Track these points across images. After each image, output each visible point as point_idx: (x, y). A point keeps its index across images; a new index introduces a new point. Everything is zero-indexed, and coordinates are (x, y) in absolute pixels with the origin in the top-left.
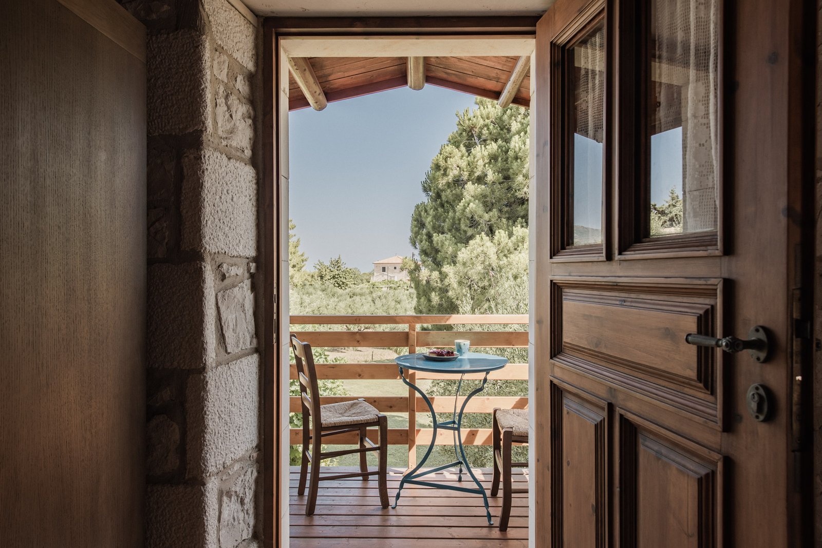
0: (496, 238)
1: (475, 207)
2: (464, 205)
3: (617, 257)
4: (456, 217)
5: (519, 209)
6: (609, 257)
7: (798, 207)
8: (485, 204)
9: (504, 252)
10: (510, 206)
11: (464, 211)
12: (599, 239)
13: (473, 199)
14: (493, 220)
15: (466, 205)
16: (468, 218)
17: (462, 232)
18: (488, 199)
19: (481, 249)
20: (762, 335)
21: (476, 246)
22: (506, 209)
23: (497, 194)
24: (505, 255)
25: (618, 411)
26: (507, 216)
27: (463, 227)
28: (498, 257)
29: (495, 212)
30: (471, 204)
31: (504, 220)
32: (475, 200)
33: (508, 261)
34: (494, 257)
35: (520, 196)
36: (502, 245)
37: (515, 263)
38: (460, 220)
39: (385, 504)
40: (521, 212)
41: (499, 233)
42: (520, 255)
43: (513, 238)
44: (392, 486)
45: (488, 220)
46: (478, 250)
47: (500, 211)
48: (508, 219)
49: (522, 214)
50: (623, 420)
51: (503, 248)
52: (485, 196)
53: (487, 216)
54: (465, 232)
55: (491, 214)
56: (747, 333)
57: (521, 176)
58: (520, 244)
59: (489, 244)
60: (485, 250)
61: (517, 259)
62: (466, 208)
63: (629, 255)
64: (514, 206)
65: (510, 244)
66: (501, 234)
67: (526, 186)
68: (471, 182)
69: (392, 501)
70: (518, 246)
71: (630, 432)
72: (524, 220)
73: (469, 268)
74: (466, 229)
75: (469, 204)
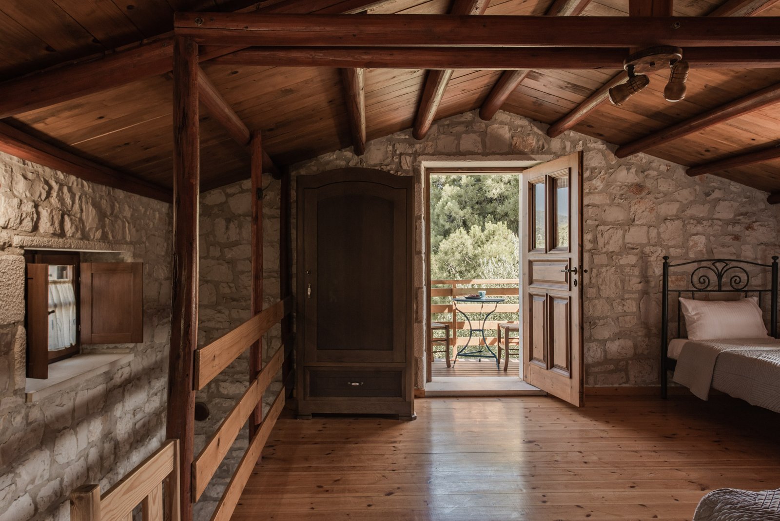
0: (472, 232)
1: (453, 205)
2: (443, 204)
3: (548, 252)
4: (435, 213)
5: (488, 206)
6: (546, 252)
7: (580, 243)
8: (460, 203)
9: (479, 243)
10: (481, 204)
11: (443, 209)
12: (543, 246)
13: (450, 199)
14: (467, 217)
15: (445, 203)
16: (446, 214)
17: (440, 226)
18: (463, 199)
19: (460, 240)
20: (575, 269)
21: (456, 238)
22: (477, 206)
23: (470, 194)
24: (479, 246)
25: (549, 295)
26: (478, 212)
27: (441, 221)
28: (474, 247)
29: (468, 210)
30: (449, 203)
31: (476, 216)
32: (452, 200)
33: (482, 251)
34: (470, 247)
35: (489, 197)
36: (477, 237)
37: (487, 252)
38: (438, 216)
39: (449, 365)
40: (490, 209)
41: (474, 227)
42: (491, 246)
43: (486, 232)
44: (453, 358)
45: (463, 216)
46: (458, 241)
47: (472, 208)
48: (479, 215)
49: (491, 210)
50: (550, 297)
51: (477, 240)
52: (460, 196)
53: (462, 213)
54: (443, 226)
55: (465, 210)
56: (572, 269)
57: (490, 180)
58: (492, 237)
59: (466, 236)
60: (464, 241)
61: (489, 248)
62: (444, 206)
63: (551, 252)
64: (484, 204)
65: (483, 237)
66: (475, 229)
67: (495, 188)
68: (448, 184)
69: (452, 365)
70: (490, 238)
71: (552, 299)
72: (492, 216)
73: (450, 256)
74: (444, 223)
75: (447, 203)
